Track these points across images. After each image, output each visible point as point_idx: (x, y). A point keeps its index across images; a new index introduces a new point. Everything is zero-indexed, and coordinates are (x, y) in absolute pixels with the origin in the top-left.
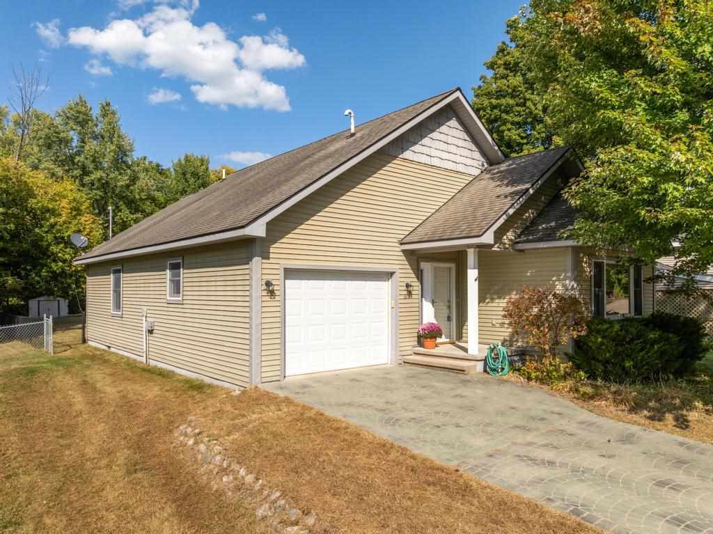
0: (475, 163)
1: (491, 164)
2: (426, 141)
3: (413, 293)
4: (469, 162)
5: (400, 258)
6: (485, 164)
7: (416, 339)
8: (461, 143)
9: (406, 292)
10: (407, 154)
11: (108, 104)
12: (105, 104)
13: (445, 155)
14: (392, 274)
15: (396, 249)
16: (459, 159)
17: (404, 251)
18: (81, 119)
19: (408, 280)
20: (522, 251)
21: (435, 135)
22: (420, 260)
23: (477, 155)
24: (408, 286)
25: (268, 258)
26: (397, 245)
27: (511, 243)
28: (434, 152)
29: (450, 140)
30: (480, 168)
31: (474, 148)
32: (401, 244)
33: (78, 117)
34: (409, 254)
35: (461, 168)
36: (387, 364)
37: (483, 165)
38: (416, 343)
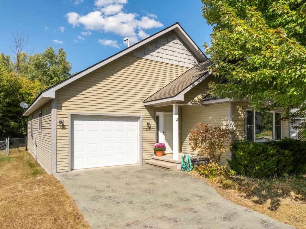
0: (190, 62)
1: (200, 62)
2: (159, 50)
3: (152, 127)
4: (187, 61)
5: (145, 110)
6: (197, 62)
7: (154, 151)
8: (181, 51)
9: (147, 127)
10: (148, 57)
11: (62, 49)
12: (60, 49)
13: (171, 57)
14: (139, 118)
15: (141, 105)
16: (180, 59)
17: (145, 106)
18: (50, 56)
19: (148, 121)
20: (207, 105)
21: (165, 47)
22: (155, 110)
23: (192, 57)
24: (148, 124)
25: (61, 109)
26: (142, 103)
27: (199, 101)
28: (164, 56)
29: (175, 50)
30: (194, 64)
31: (189, 54)
32: (144, 102)
33: (49, 55)
34: (149, 108)
35: (181, 64)
36: (137, 164)
37: (195, 63)
38: (153, 153)
